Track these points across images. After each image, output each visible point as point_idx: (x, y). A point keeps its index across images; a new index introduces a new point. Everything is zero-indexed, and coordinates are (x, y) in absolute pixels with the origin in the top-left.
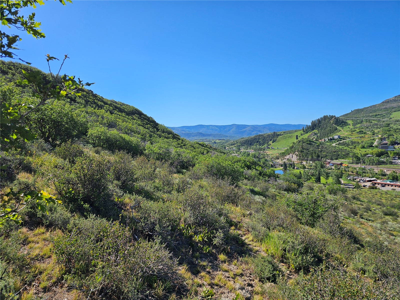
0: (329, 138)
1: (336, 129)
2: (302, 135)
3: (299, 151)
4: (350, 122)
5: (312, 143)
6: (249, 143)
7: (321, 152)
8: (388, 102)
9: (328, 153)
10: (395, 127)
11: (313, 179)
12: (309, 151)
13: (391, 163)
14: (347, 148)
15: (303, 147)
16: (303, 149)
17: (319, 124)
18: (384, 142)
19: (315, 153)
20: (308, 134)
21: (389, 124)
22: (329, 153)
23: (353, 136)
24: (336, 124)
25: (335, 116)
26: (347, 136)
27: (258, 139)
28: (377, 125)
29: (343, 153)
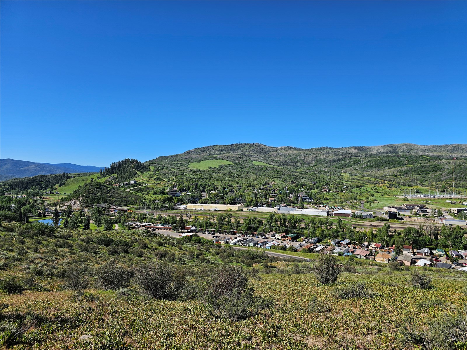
0: (125, 183)
1: (136, 174)
2: (98, 178)
3: (83, 195)
4: (152, 168)
5: (102, 187)
6: (24, 185)
7: (110, 197)
8: (189, 153)
9: (117, 198)
10: (187, 176)
11: (82, 226)
12: (95, 196)
13: (173, 208)
14: (140, 194)
15: (89, 192)
16: (90, 194)
17: (119, 167)
18: (175, 189)
19: (103, 198)
20: (106, 178)
21: (184, 173)
22: (119, 199)
23: (150, 183)
24: (136, 169)
25: (137, 160)
26: (144, 182)
27: (39, 181)
28: (174, 172)
29: (133, 199)
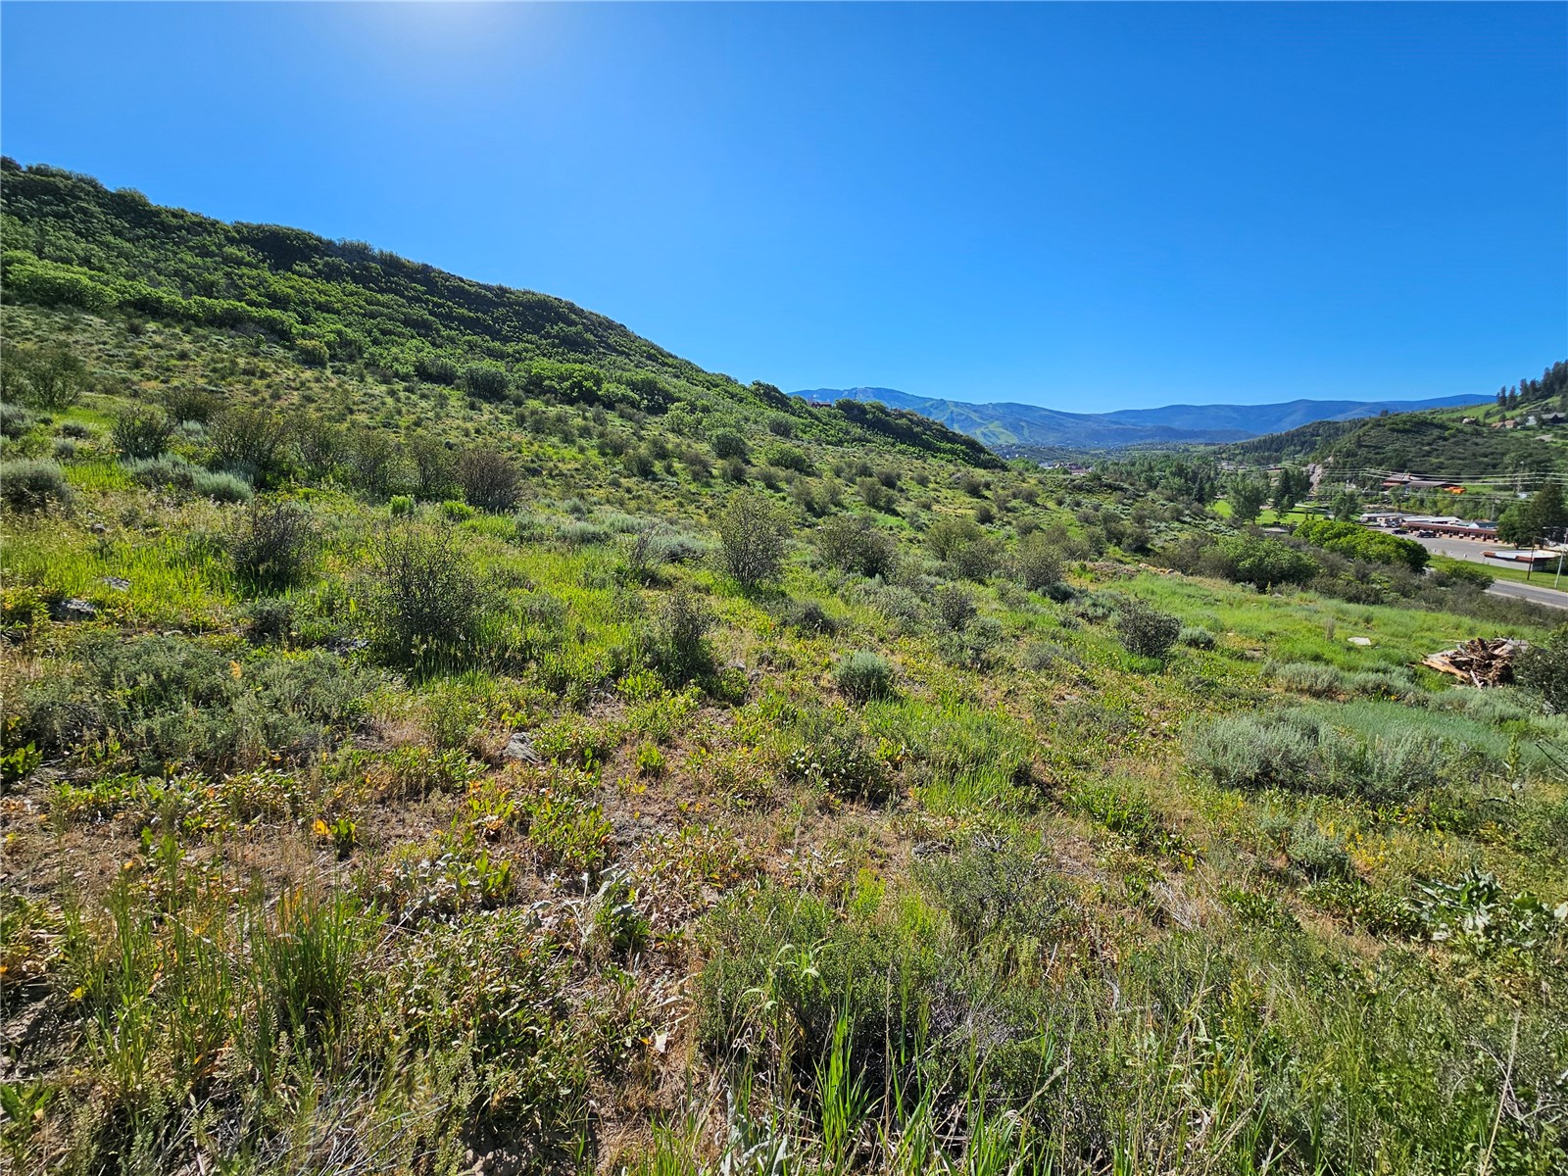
6: (1274, 446)
15: (1363, 441)
16: (1361, 446)
27: (1313, 435)
